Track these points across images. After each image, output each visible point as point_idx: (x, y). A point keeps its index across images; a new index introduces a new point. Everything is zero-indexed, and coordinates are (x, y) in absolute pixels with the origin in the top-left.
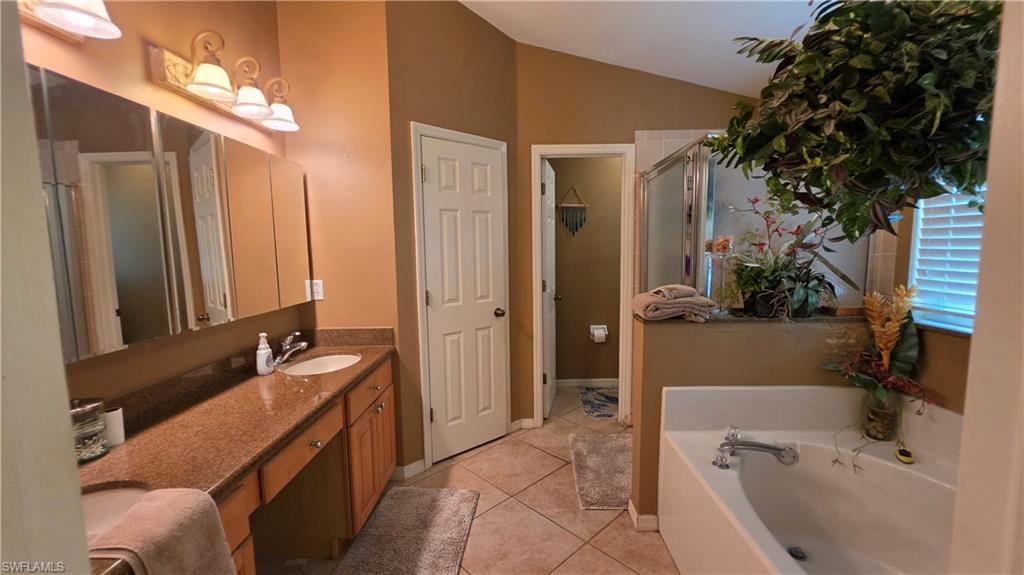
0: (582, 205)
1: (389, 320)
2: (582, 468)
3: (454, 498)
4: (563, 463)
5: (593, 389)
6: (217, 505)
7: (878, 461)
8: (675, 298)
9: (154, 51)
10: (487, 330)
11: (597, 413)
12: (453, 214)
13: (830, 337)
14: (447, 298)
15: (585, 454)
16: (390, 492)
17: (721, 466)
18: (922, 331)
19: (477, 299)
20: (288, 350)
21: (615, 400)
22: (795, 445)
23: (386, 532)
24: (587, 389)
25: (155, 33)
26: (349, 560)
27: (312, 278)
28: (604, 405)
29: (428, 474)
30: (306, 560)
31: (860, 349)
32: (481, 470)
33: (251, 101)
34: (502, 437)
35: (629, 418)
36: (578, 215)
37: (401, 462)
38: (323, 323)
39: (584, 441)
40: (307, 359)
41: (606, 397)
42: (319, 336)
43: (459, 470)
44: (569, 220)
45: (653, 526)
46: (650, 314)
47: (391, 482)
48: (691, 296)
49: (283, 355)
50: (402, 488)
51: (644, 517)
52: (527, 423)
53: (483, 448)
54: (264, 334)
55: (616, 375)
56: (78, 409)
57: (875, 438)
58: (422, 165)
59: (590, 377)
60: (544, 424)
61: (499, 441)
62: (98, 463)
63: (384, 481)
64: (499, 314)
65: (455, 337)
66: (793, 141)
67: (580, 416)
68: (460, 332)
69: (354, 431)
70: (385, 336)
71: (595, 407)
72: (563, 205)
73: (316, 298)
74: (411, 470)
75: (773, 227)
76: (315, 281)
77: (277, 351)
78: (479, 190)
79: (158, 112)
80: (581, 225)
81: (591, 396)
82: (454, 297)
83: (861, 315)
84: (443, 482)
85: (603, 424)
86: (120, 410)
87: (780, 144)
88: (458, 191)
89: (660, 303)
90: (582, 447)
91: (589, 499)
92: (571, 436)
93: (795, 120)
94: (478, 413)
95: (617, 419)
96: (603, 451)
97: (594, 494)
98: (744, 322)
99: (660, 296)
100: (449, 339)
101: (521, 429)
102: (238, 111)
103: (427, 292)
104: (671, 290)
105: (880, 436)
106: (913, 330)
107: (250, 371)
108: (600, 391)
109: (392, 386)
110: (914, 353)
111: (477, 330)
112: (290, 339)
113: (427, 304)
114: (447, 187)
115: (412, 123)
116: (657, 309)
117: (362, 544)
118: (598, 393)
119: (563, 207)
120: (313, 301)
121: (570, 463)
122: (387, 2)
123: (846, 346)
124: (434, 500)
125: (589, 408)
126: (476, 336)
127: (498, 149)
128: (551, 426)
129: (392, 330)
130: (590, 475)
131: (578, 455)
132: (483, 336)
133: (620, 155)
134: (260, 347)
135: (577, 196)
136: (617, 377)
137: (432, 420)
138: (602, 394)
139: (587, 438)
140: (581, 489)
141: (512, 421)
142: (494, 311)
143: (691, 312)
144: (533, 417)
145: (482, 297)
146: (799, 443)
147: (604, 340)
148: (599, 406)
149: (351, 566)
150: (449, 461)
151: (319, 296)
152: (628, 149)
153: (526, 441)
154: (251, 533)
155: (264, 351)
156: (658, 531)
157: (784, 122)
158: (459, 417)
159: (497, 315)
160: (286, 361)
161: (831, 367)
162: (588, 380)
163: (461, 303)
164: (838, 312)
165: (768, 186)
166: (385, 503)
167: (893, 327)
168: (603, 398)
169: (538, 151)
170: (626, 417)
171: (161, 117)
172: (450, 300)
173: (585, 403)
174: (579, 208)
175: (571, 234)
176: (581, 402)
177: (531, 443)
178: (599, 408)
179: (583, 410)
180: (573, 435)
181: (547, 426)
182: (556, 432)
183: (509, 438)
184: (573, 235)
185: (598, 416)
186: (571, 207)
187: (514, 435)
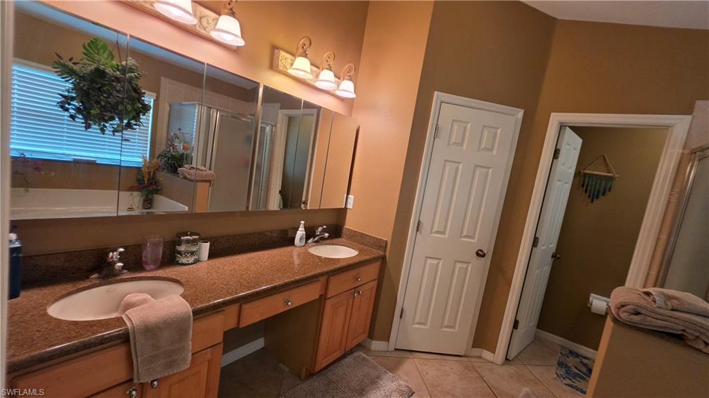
0: (610, 175)
1: (385, 233)
3: (392, 384)
5: (577, 355)
6: (194, 320)
8: (672, 310)
9: (276, 51)
11: (568, 382)
12: (456, 165)
14: (435, 229)
16: (356, 354)
19: (461, 237)
20: (318, 235)
23: (337, 380)
24: (571, 352)
25: (280, 41)
26: (306, 386)
27: (348, 193)
28: (582, 377)
29: (388, 354)
30: (288, 369)
32: (427, 373)
33: (326, 79)
34: (459, 356)
36: (604, 182)
37: (371, 336)
38: (350, 224)
40: (329, 244)
42: (344, 231)
43: (410, 366)
44: (590, 187)
47: (360, 346)
49: (315, 237)
50: (364, 355)
52: (487, 355)
53: (440, 357)
54: (303, 222)
56: (189, 237)
58: (437, 125)
59: (581, 344)
60: (503, 364)
62: (186, 267)
63: (355, 343)
64: (480, 254)
67: (548, 374)
68: (440, 259)
69: (329, 303)
70: (381, 245)
71: (569, 374)
72: (587, 171)
73: (348, 207)
74: (376, 345)
76: (350, 196)
77: (310, 234)
78: (485, 148)
79: (264, 86)
80: (604, 194)
81: (571, 361)
82: (442, 230)
84: (393, 368)
86: (209, 243)
88: (464, 147)
94: (441, 327)
99: (650, 299)
100: (429, 261)
101: (480, 357)
102: (318, 84)
103: (419, 222)
104: (670, 298)
107: (291, 242)
108: (585, 361)
109: (376, 281)
111: (456, 261)
112: (320, 229)
113: (417, 230)
114: (455, 143)
115: (436, 92)
116: (638, 313)
117: (319, 379)
118: (581, 362)
119: (585, 174)
120: (346, 209)
122: (435, 2)
124: (378, 377)
125: (562, 372)
126: (455, 266)
127: (514, 115)
128: (511, 369)
129: (386, 241)
132: (461, 268)
133: (667, 127)
134: (300, 229)
135: (607, 165)
137: (401, 317)
138: (584, 364)
141: (473, 347)
142: (476, 250)
143: (698, 337)
144: (494, 352)
145: (467, 236)
147: (604, 313)
148: (575, 376)
149: (304, 390)
150: (408, 353)
151: (350, 206)
153: (479, 370)
154: (223, 341)
155: (301, 232)
158: (424, 324)
159: (477, 254)
160: (316, 242)
162: (577, 345)
163: (446, 236)
166: (348, 360)
168: (584, 370)
169: (558, 118)
171: (266, 88)
172: (437, 232)
173: (560, 364)
174: (606, 176)
175: (590, 200)
176: (556, 362)
177: (482, 374)
178: (574, 377)
179: (554, 371)
180: (528, 389)
181: (506, 367)
182: (511, 377)
183: (465, 359)
184: (592, 201)
185: (569, 385)
186: (596, 175)
187: (471, 359)
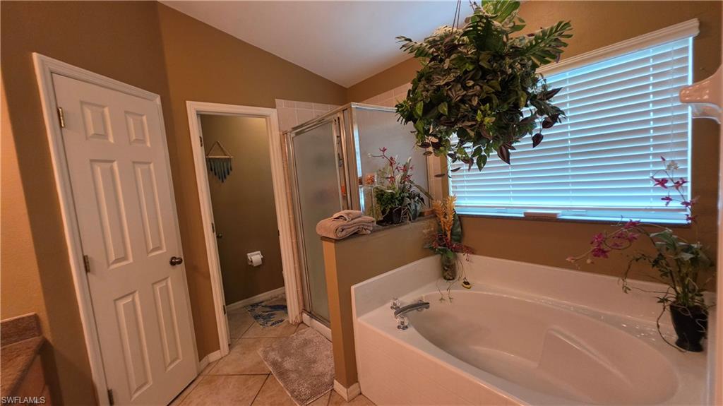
0: (228, 157)
2: (283, 374)
4: (264, 377)
5: (257, 304)
7: (457, 291)
8: (352, 220)
10: (165, 281)
11: (270, 323)
12: (107, 166)
13: (424, 229)
14: (113, 258)
15: (280, 360)
17: (404, 329)
18: (461, 217)
19: (148, 253)
21: (284, 308)
22: (422, 297)
24: (252, 306)
28: (272, 315)
31: (437, 233)
34: (194, 381)
35: (299, 317)
36: (225, 164)
39: (273, 350)
41: (270, 307)
44: (218, 170)
45: (357, 392)
46: (340, 235)
48: (359, 217)
51: (351, 387)
52: (214, 356)
55: (282, 284)
57: (450, 280)
58: (58, 107)
59: (254, 296)
60: (230, 349)
61: (192, 386)
64: (174, 262)
65: (129, 299)
66: (453, 108)
67: (256, 330)
68: (133, 293)
71: (266, 319)
72: (210, 157)
75: (395, 166)
78: (136, 140)
80: (228, 173)
81: (258, 310)
82: (122, 256)
83: (434, 214)
85: (279, 329)
87: (444, 109)
88: (111, 140)
89: (345, 225)
90: (273, 355)
91: (303, 397)
92: (260, 352)
93: (457, 93)
94: (166, 369)
95: (288, 321)
96: (292, 351)
97: (304, 389)
98: (389, 228)
99: (341, 220)
100: (122, 303)
101: (209, 364)
103: (85, 259)
104: (348, 214)
105: (451, 278)
106: (457, 218)
108: (263, 304)
110: (459, 230)
111: (153, 284)
113: (87, 270)
114: (97, 135)
115: (35, 55)
116: (343, 230)
118: (262, 306)
119: (213, 159)
121: (270, 374)
123: (431, 232)
125: (261, 321)
126: (153, 290)
127: (152, 101)
128: (237, 349)
129: (36, 317)
130: (293, 376)
131: (274, 364)
132: (161, 289)
135: (222, 149)
136: (284, 285)
137: (111, 402)
138: (266, 306)
139: (274, 347)
140: (292, 392)
141: (200, 361)
142: (169, 260)
143: (362, 228)
144: (219, 348)
145: (155, 249)
146: (423, 295)
147: (261, 263)
148: (269, 316)
152: (272, 112)
153: (220, 373)
156: (361, 394)
157: (448, 95)
158: (145, 384)
159: (173, 264)
161: (426, 247)
162: (251, 298)
163: (131, 260)
164: (425, 214)
165: (417, 138)
167: (450, 218)
168: (268, 309)
169: (193, 108)
170: (296, 317)
172: (117, 261)
173: (256, 317)
174: (225, 159)
175: (221, 180)
176: (253, 319)
177: (225, 373)
178: (270, 318)
179: (258, 325)
180: (261, 349)
181: (234, 350)
182: (244, 353)
183: (201, 378)
184: (223, 181)
185: (273, 324)
186: (219, 159)
187: (204, 373)
